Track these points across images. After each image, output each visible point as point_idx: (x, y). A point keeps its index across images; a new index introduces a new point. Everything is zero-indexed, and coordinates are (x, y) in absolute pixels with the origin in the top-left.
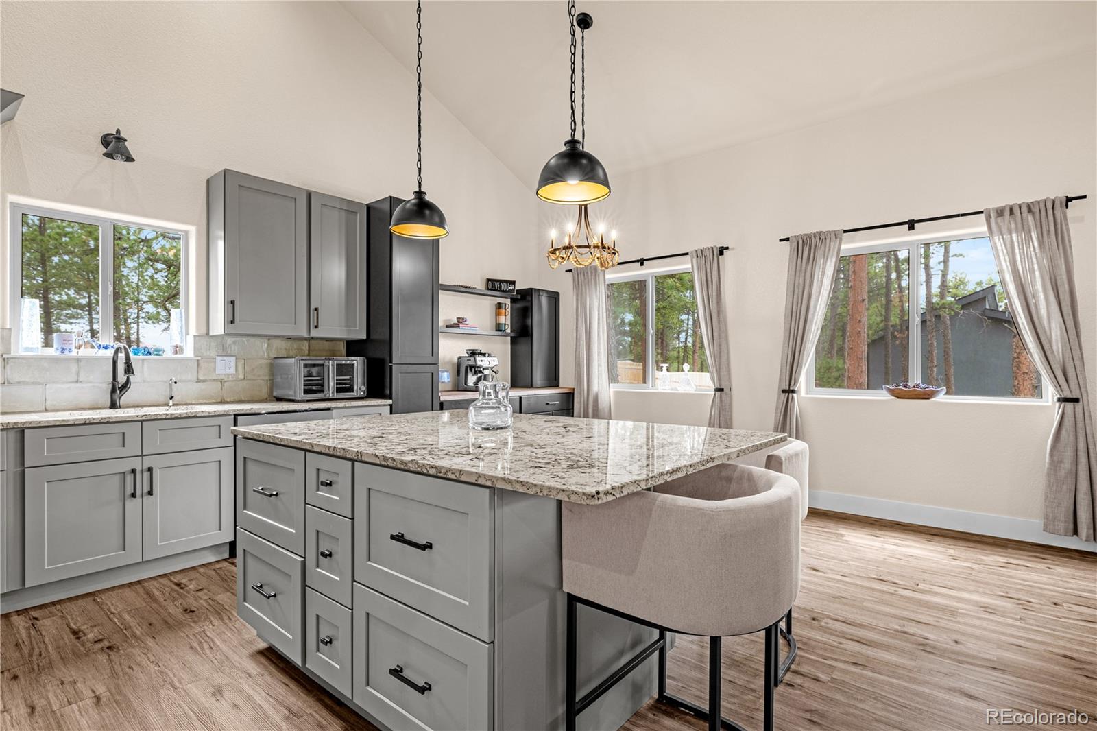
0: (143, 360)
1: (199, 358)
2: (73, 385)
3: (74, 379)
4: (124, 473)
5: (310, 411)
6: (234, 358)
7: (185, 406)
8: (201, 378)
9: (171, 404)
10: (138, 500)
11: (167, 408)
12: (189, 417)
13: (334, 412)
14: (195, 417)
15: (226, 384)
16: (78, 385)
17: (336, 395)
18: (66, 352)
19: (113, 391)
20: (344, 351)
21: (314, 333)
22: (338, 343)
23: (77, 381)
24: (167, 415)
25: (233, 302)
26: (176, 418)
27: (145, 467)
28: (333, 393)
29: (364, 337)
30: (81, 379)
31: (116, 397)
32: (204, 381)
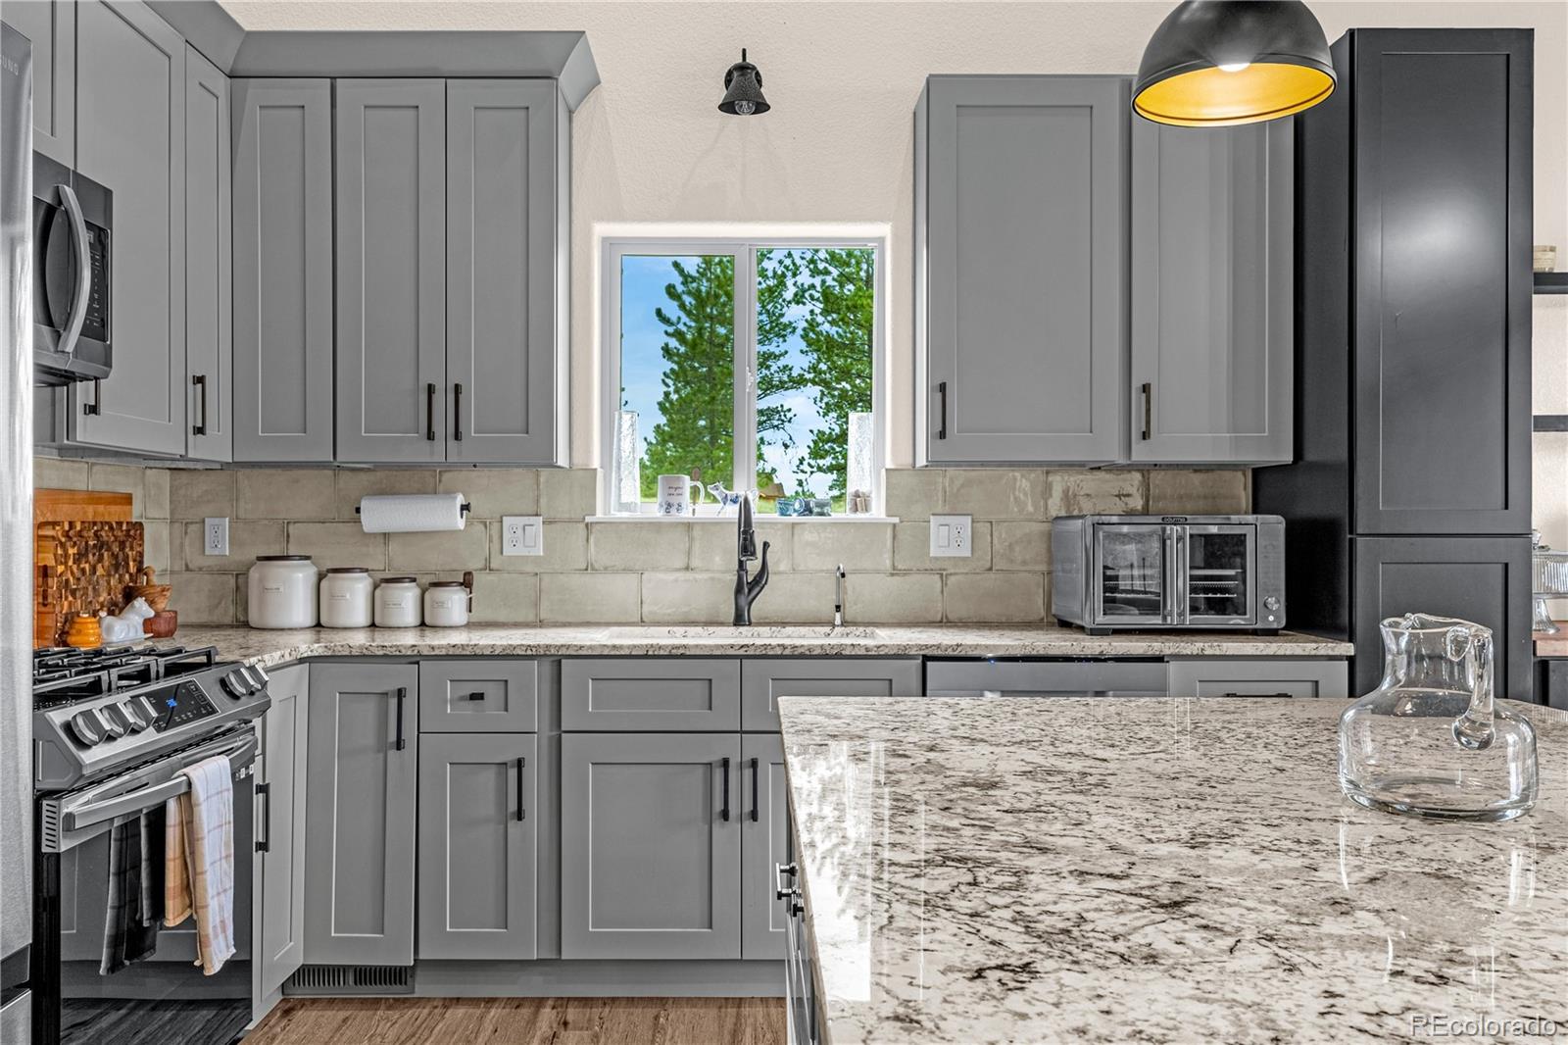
0: (794, 525)
1: (896, 520)
2: (681, 575)
3: (681, 564)
4: (710, 764)
5: (1105, 660)
6: (969, 519)
7: (861, 629)
8: (899, 567)
9: (838, 621)
10: (733, 825)
11: (827, 629)
12: (826, 657)
13: (1172, 667)
14: (839, 656)
15: (952, 580)
16: (689, 575)
17: (1189, 621)
18: (673, 511)
19: (739, 590)
20: (1245, 498)
21: (1141, 453)
22: (1227, 475)
23: (687, 568)
24: (784, 647)
25: (943, 388)
26: (802, 656)
27: (747, 758)
28: (1181, 614)
29: (1288, 457)
30: (692, 565)
31: (743, 601)
32: (906, 572)
